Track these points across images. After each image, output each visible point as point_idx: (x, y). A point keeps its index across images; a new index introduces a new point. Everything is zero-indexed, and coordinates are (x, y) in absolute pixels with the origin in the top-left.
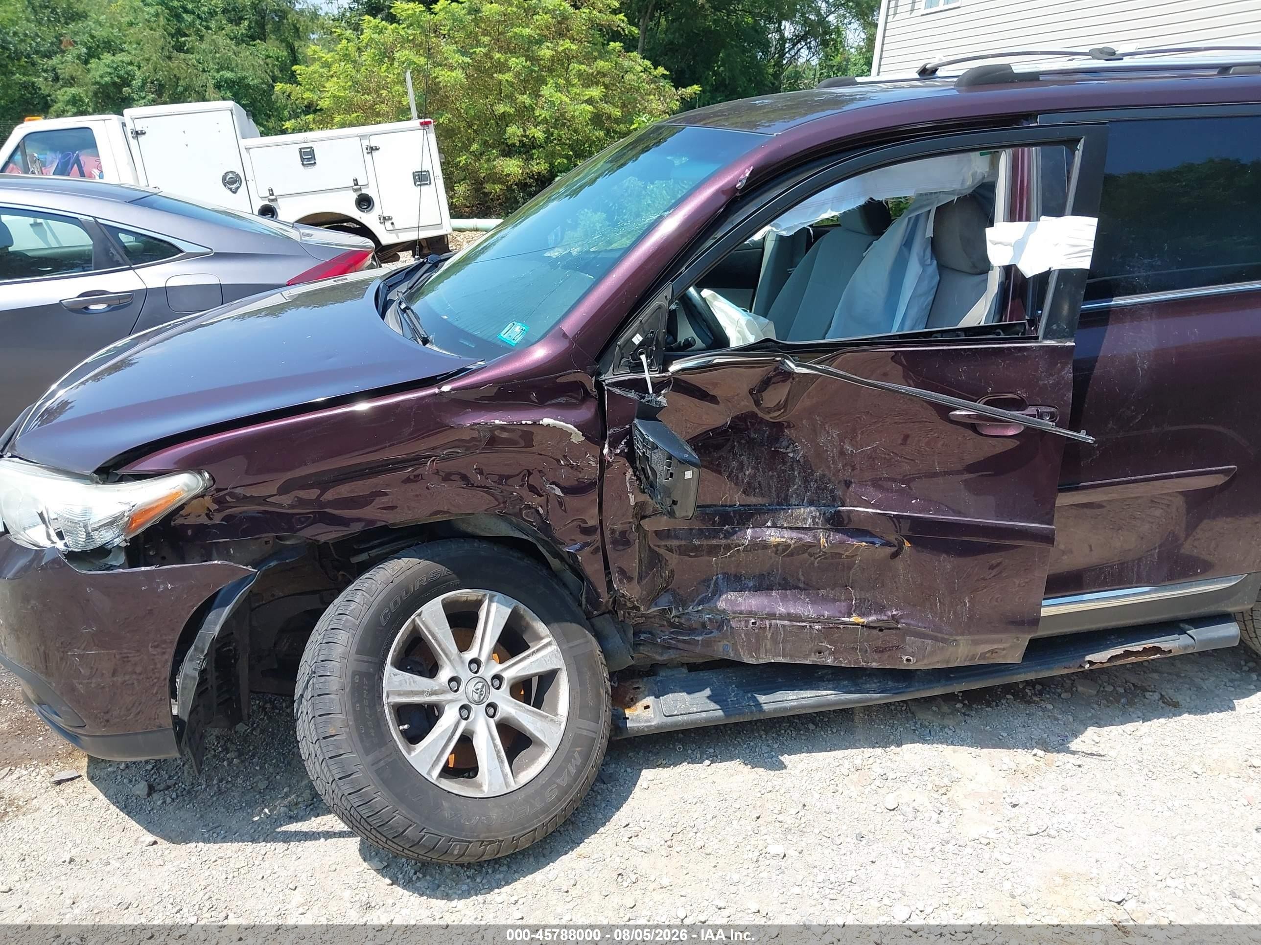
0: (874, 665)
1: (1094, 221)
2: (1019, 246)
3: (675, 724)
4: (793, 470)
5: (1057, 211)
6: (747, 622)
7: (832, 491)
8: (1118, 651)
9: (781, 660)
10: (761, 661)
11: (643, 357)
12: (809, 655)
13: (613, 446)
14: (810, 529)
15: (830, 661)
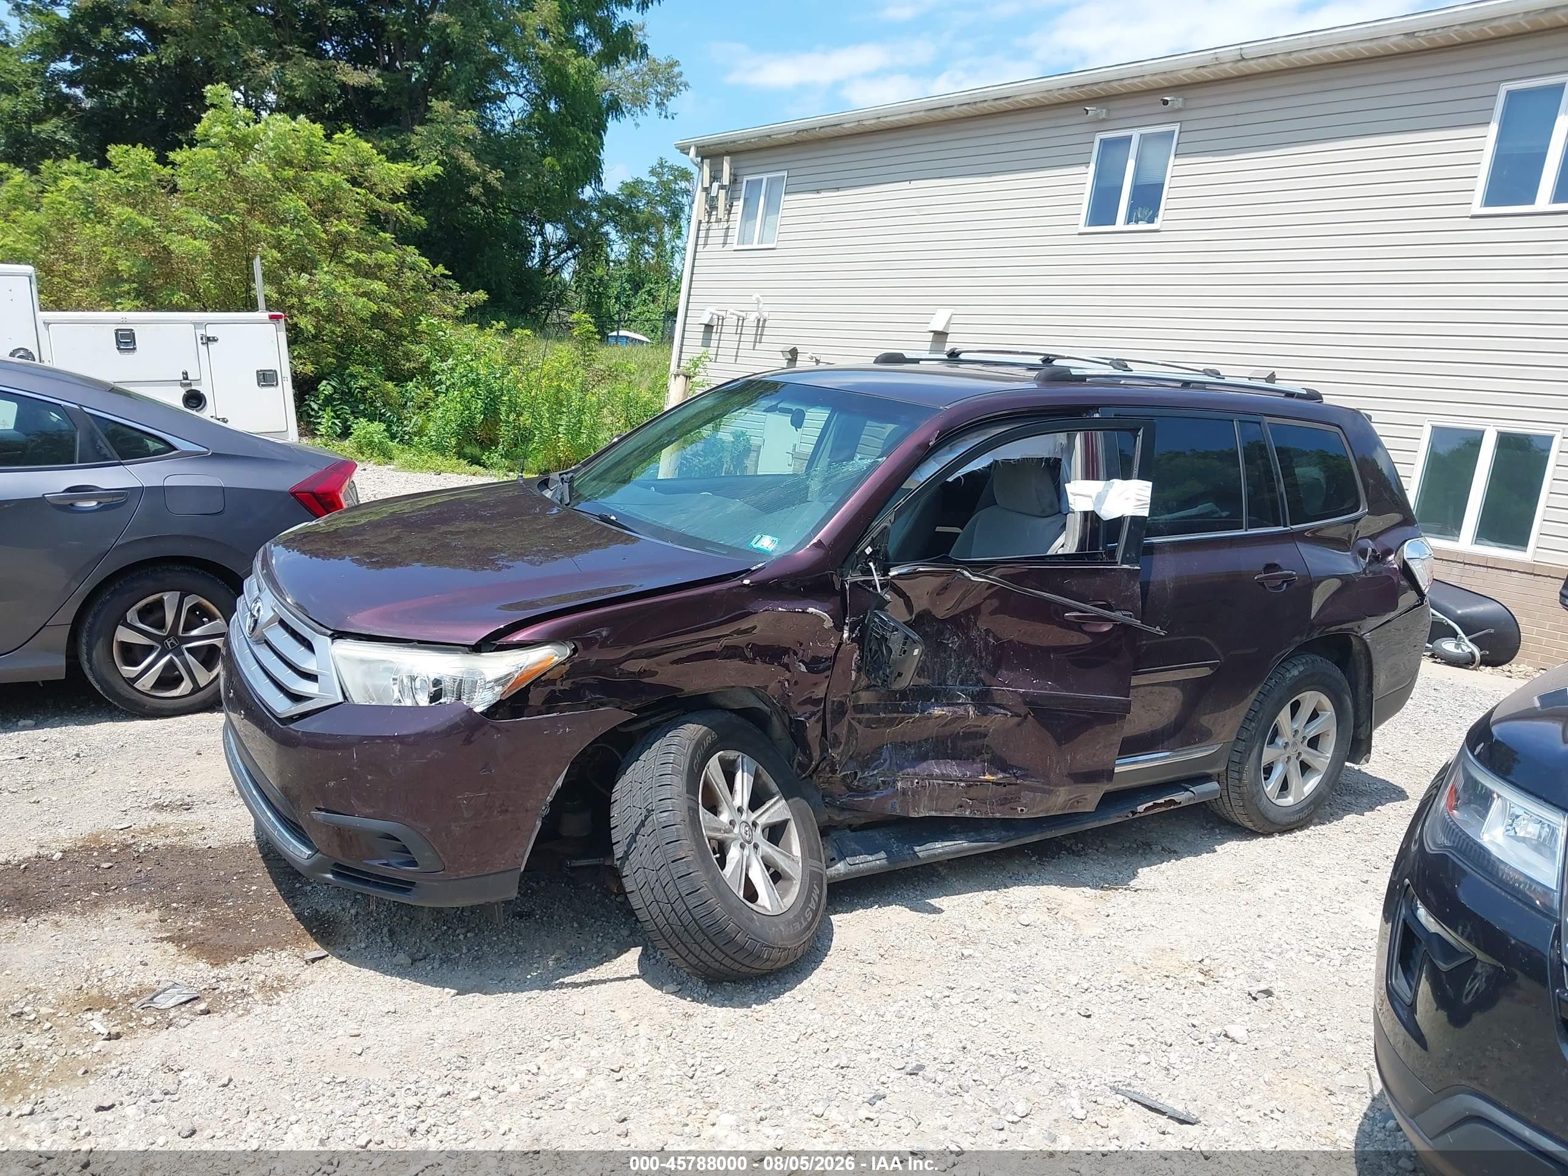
0: (998, 815)
1: (1150, 484)
2: (1100, 499)
3: (858, 872)
4: (950, 657)
5: (1126, 476)
6: (912, 783)
7: (976, 674)
8: (1151, 804)
9: (934, 814)
10: (921, 815)
11: (871, 564)
12: (953, 809)
13: (851, 631)
14: (962, 704)
15: (967, 813)
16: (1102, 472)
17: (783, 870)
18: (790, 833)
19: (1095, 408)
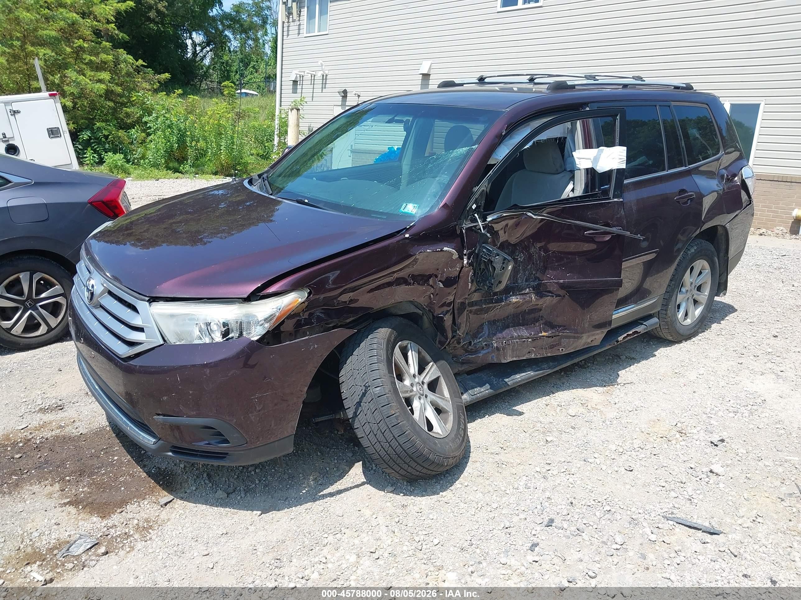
0: (549, 355)
1: (625, 148)
2: (596, 159)
3: (477, 398)
4: (519, 266)
5: (610, 144)
6: (502, 343)
7: (534, 275)
8: (625, 335)
9: (515, 359)
10: (508, 361)
11: (476, 215)
12: (525, 355)
13: (469, 259)
14: (527, 293)
15: (533, 356)
16: (594, 143)
17: (442, 408)
18: (441, 384)
19: (586, 104)
